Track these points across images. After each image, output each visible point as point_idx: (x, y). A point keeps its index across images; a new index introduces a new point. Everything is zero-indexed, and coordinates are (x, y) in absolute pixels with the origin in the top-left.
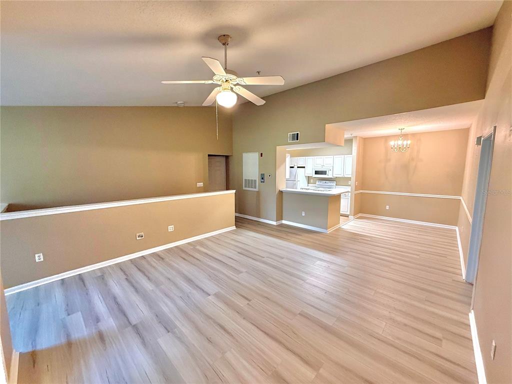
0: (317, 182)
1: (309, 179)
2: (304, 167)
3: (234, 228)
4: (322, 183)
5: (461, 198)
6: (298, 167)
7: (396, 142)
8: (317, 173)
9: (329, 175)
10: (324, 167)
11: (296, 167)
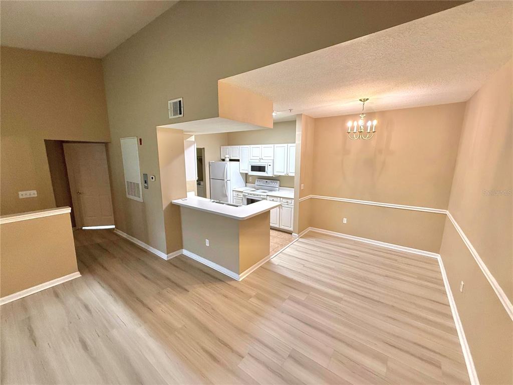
0: (256, 182)
1: (246, 177)
2: (238, 160)
3: (77, 275)
4: (262, 183)
5: (447, 212)
6: (231, 160)
7: (355, 124)
8: (254, 168)
9: (269, 173)
10: (262, 161)
11: (228, 159)
